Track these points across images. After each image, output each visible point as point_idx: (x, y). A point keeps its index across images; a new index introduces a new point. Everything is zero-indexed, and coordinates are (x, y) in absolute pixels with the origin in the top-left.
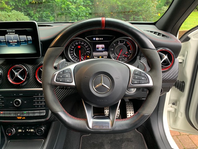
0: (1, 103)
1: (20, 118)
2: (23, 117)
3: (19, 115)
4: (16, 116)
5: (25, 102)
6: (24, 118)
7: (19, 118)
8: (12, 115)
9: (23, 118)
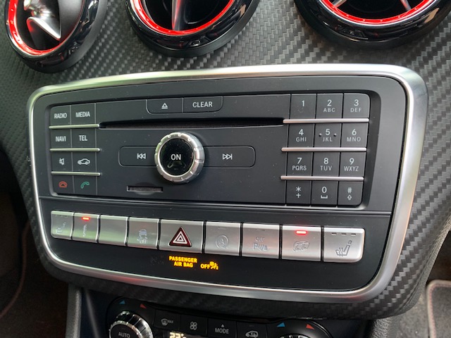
1: (189, 262)
2: (204, 257)
4: (164, 245)
5: (226, 157)
6: (213, 265)
8: (142, 240)
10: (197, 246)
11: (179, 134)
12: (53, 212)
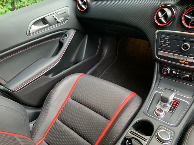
0: (168, 45)
1: (183, 62)
3: (183, 58)
4: (180, 59)
6: (187, 63)
7: (181, 61)
8: (176, 58)
9: (185, 63)
10: (185, 60)
11: (187, 44)
12: (159, 51)
